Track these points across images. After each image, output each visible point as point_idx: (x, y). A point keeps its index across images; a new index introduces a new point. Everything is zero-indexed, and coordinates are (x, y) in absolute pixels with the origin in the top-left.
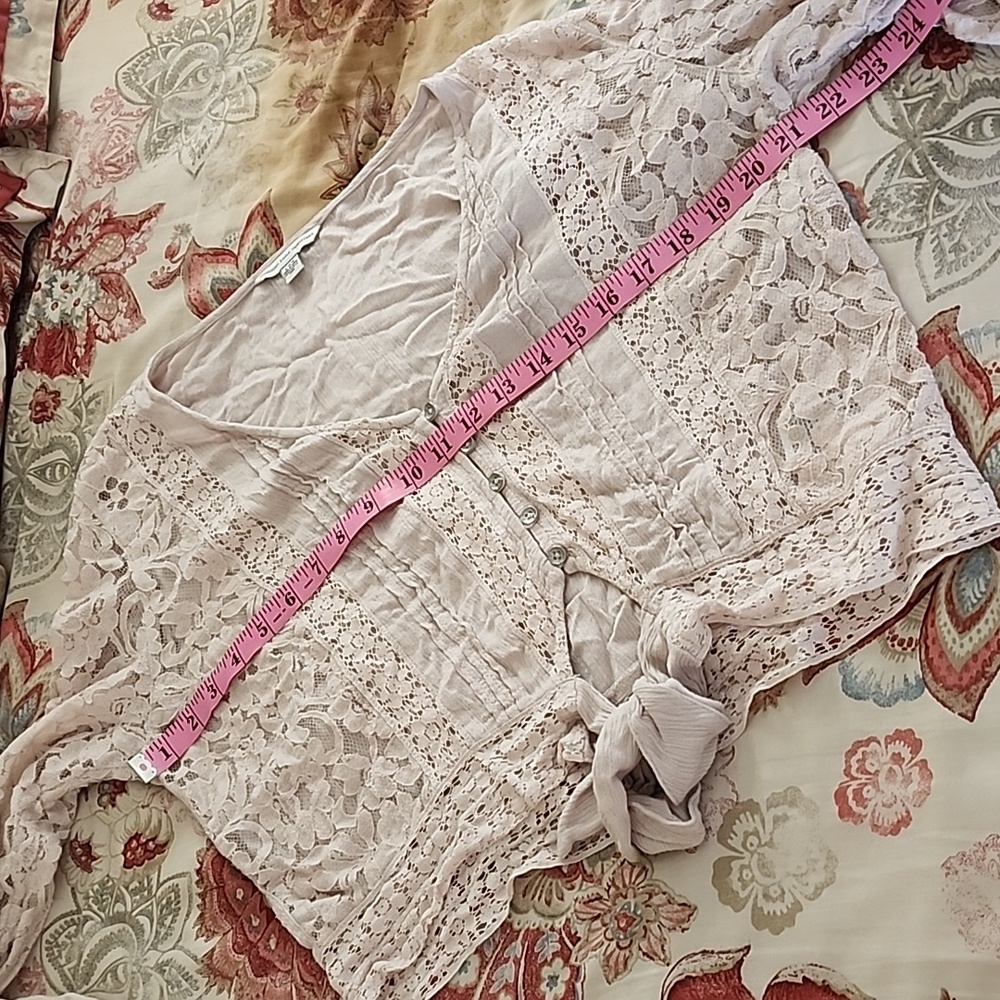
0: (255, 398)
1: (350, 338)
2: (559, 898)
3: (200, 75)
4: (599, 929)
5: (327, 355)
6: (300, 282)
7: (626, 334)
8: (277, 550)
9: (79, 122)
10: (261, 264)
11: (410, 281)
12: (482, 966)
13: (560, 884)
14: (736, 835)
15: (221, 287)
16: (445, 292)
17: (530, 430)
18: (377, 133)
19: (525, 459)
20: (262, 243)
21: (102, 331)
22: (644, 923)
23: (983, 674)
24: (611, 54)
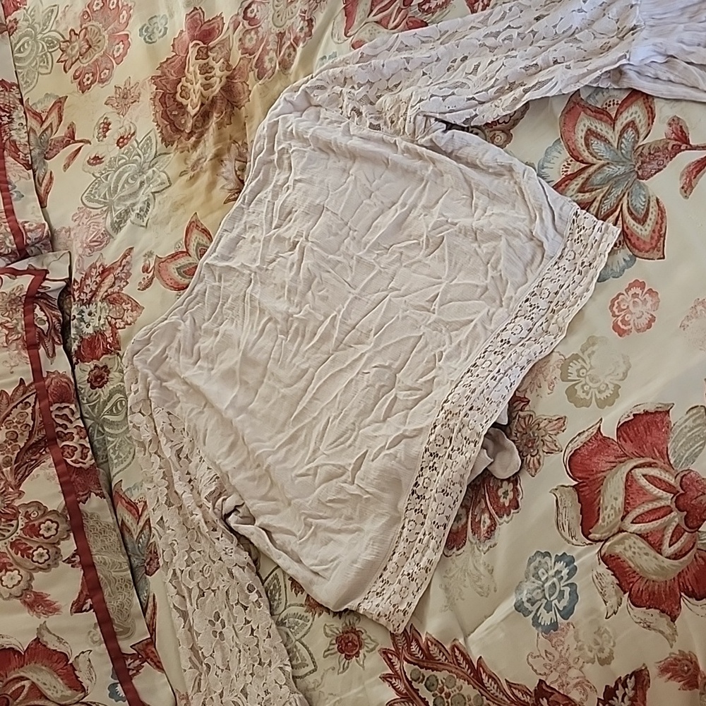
3: (130, 181)
12: (468, 512)
14: (572, 374)
15: (184, 270)
18: (245, 163)
21: (120, 324)
22: (541, 438)
23: (660, 236)
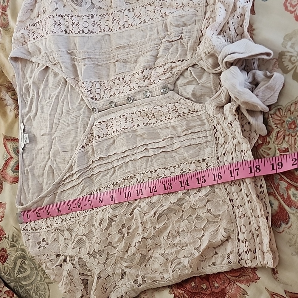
0: (51, 176)
1: (56, 129)
2: (269, 150)
4: (289, 138)
5: (56, 140)
6: (32, 139)
7: (116, 30)
10: (18, 150)
11: (55, 97)
12: (275, 196)
13: (264, 147)
14: (288, 65)
15: (15, 168)
17: (121, 79)
18: (14, 91)
19: (129, 86)
20: (13, 145)
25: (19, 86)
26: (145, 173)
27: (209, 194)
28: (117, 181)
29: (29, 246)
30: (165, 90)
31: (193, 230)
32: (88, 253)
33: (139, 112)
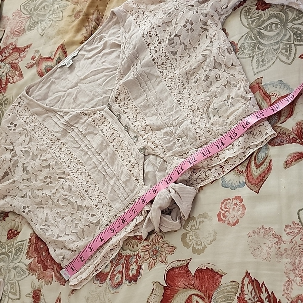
0: (56, 101)
1: (85, 83)
2: (136, 246)
3: (46, 7)
4: (148, 254)
5: (78, 88)
6: (72, 67)
7: (167, 84)
8: (62, 148)
9: (8, 19)
10: (60, 62)
11: (105, 67)
12: (112, 266)
13: (137, 242)
14: (189, 226)
15: (48, 68)
16: (115, 70)
17: (137, 111)
18: (98, 25)
19: (135, 120)
20: (61, 56)
21: (11, 80)
22: (161, 252)
23: (262, 180)
24: (167, 3)
25: (101, 29)
26: (86, 172)
27: (92, 223)
28: (73, 154)
29: (5, 119)
30: (142, 150)
31: (68, 227)
32: (24, 164)
33: (122, 140)
